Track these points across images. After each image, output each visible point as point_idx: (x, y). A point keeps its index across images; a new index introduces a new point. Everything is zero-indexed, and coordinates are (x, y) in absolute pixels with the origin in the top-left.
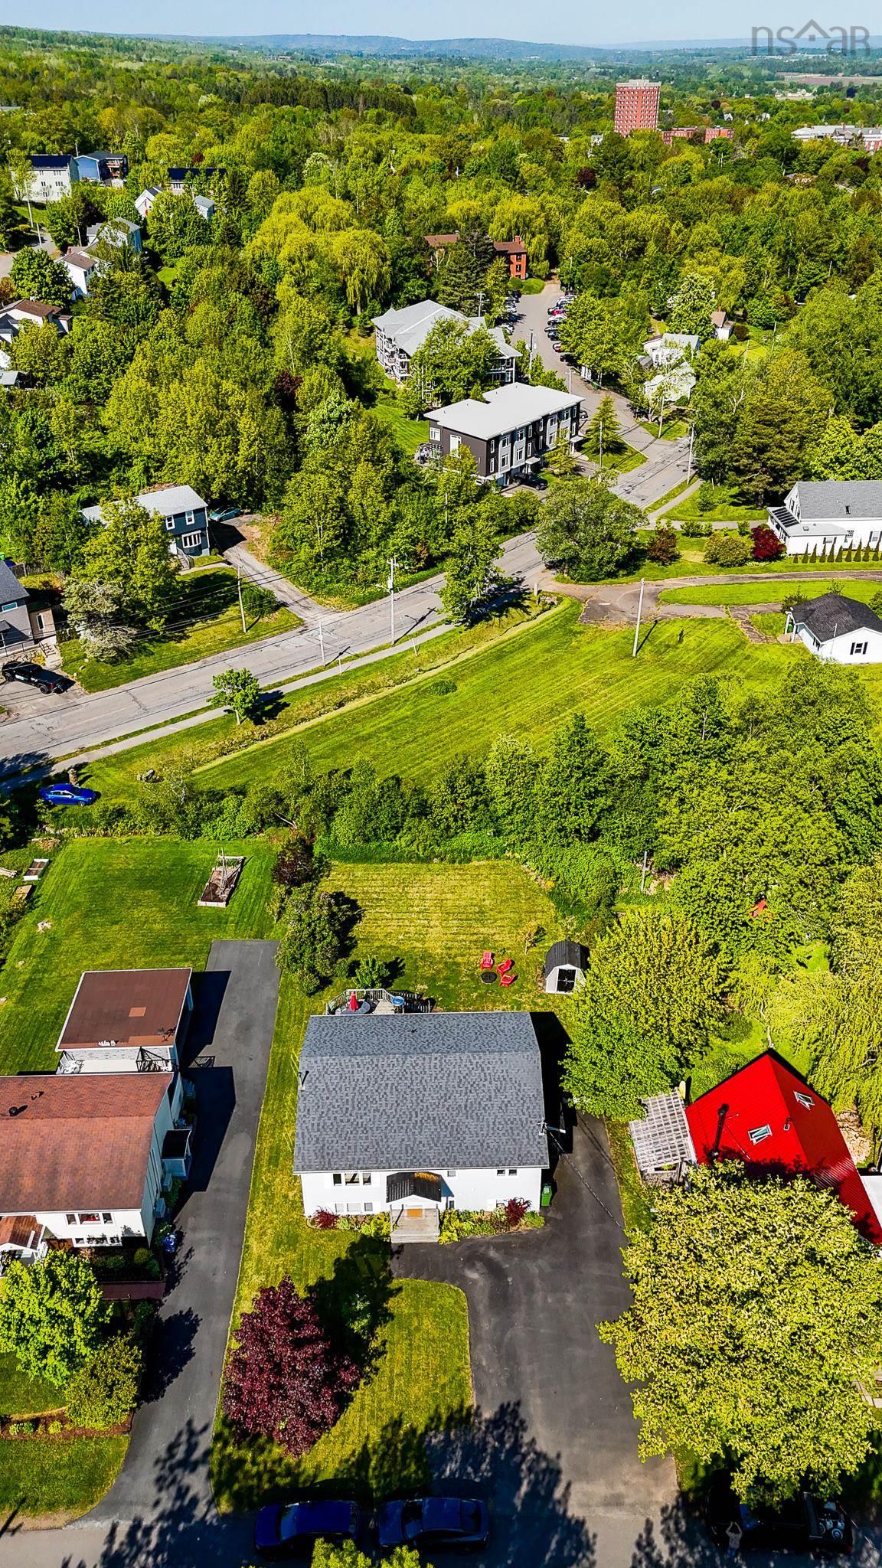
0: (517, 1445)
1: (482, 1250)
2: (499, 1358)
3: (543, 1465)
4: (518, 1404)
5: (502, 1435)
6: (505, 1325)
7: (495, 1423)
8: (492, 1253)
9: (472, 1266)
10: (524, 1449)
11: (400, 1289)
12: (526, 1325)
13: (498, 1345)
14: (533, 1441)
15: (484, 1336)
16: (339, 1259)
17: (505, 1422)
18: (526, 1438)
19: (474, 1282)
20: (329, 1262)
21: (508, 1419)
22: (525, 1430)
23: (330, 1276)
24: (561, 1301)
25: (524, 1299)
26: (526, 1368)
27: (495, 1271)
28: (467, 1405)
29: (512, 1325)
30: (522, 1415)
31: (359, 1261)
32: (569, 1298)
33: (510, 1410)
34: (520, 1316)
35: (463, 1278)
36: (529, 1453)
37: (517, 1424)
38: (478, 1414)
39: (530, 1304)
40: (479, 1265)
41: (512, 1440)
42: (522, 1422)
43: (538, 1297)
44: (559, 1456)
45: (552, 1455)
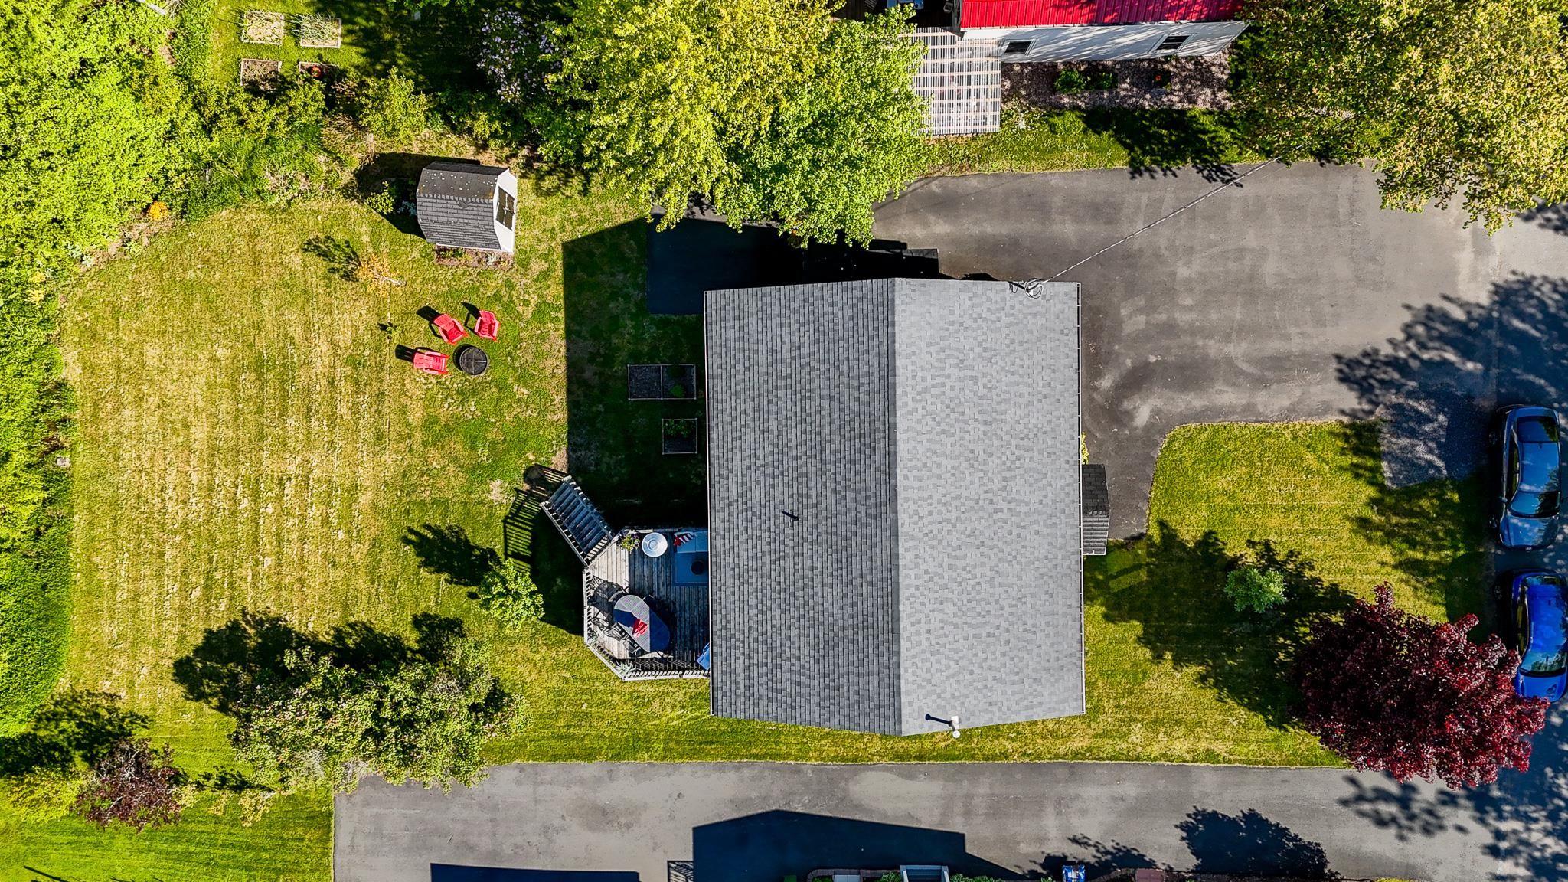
0: (1393, 363)
1: (1097, 397)
2: (1279, 381)
3: (1420, 329)
4: (1339, 358)
5: (1382, 382)
6: (1231, 372)
7: (1363, 388)
8: (1106, 383)
9: (1130, 415)
10: (1402, 354)
11: (1162, 524)
12: (1227, 338)
13: (1260, 382)
14: (1390, 341)
15: (1244, 402)
16: (1107, 617)
17: (1365, 378)
18: (1386, 350)
19: (1156, 412)
20: (1114, 630)
21: (1360, 373)
22: (1376, 351)
23: (1137, 627)
24: (1188, 285)
25: (1188, 339)
26: (1295, 345)
27: (1137, 380)
28: (1338, 429)
29: (1229, 361)
30: (1355, 354)
31: (1115, 586)
32: (1183, 272)
33: (1346, 370)
34: (1213, 348)
35: (1148, 429)
36: (1408, 348)
37: (1367, 361)
38: (1353, 414)
39: (1193, 331)
40: (1127, 405)
41: (1389, 369)
42: (1366, 354)
43: (1182, 318)
44: (1408, 307)
45: (1407, 317)
